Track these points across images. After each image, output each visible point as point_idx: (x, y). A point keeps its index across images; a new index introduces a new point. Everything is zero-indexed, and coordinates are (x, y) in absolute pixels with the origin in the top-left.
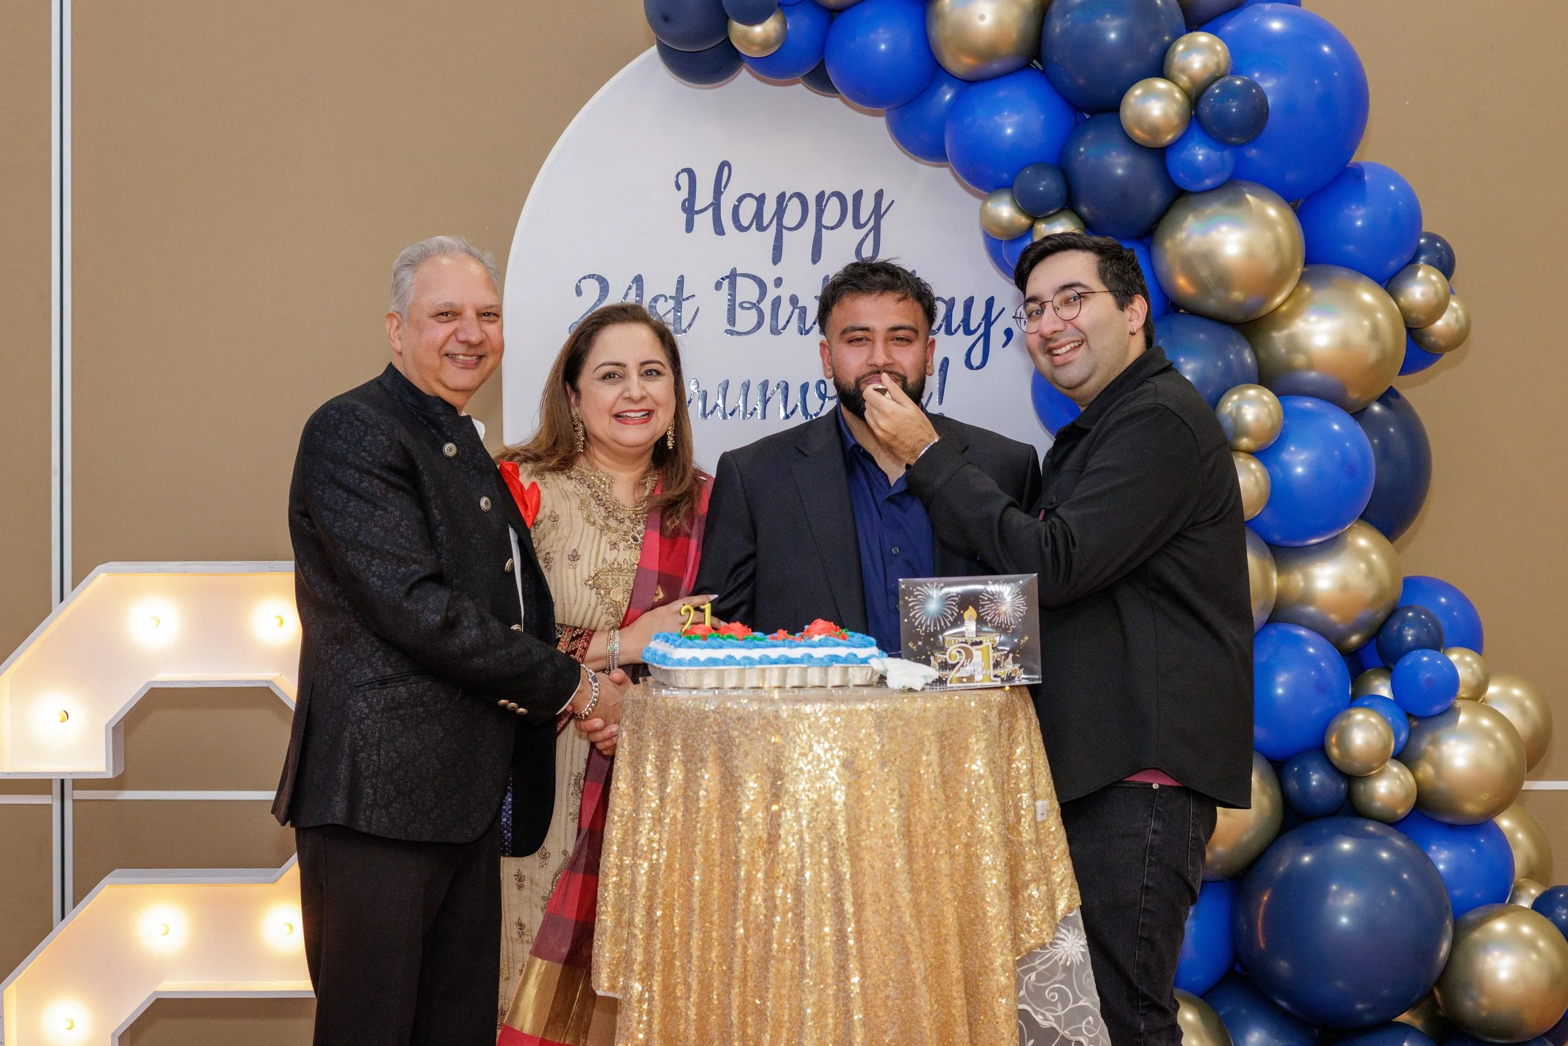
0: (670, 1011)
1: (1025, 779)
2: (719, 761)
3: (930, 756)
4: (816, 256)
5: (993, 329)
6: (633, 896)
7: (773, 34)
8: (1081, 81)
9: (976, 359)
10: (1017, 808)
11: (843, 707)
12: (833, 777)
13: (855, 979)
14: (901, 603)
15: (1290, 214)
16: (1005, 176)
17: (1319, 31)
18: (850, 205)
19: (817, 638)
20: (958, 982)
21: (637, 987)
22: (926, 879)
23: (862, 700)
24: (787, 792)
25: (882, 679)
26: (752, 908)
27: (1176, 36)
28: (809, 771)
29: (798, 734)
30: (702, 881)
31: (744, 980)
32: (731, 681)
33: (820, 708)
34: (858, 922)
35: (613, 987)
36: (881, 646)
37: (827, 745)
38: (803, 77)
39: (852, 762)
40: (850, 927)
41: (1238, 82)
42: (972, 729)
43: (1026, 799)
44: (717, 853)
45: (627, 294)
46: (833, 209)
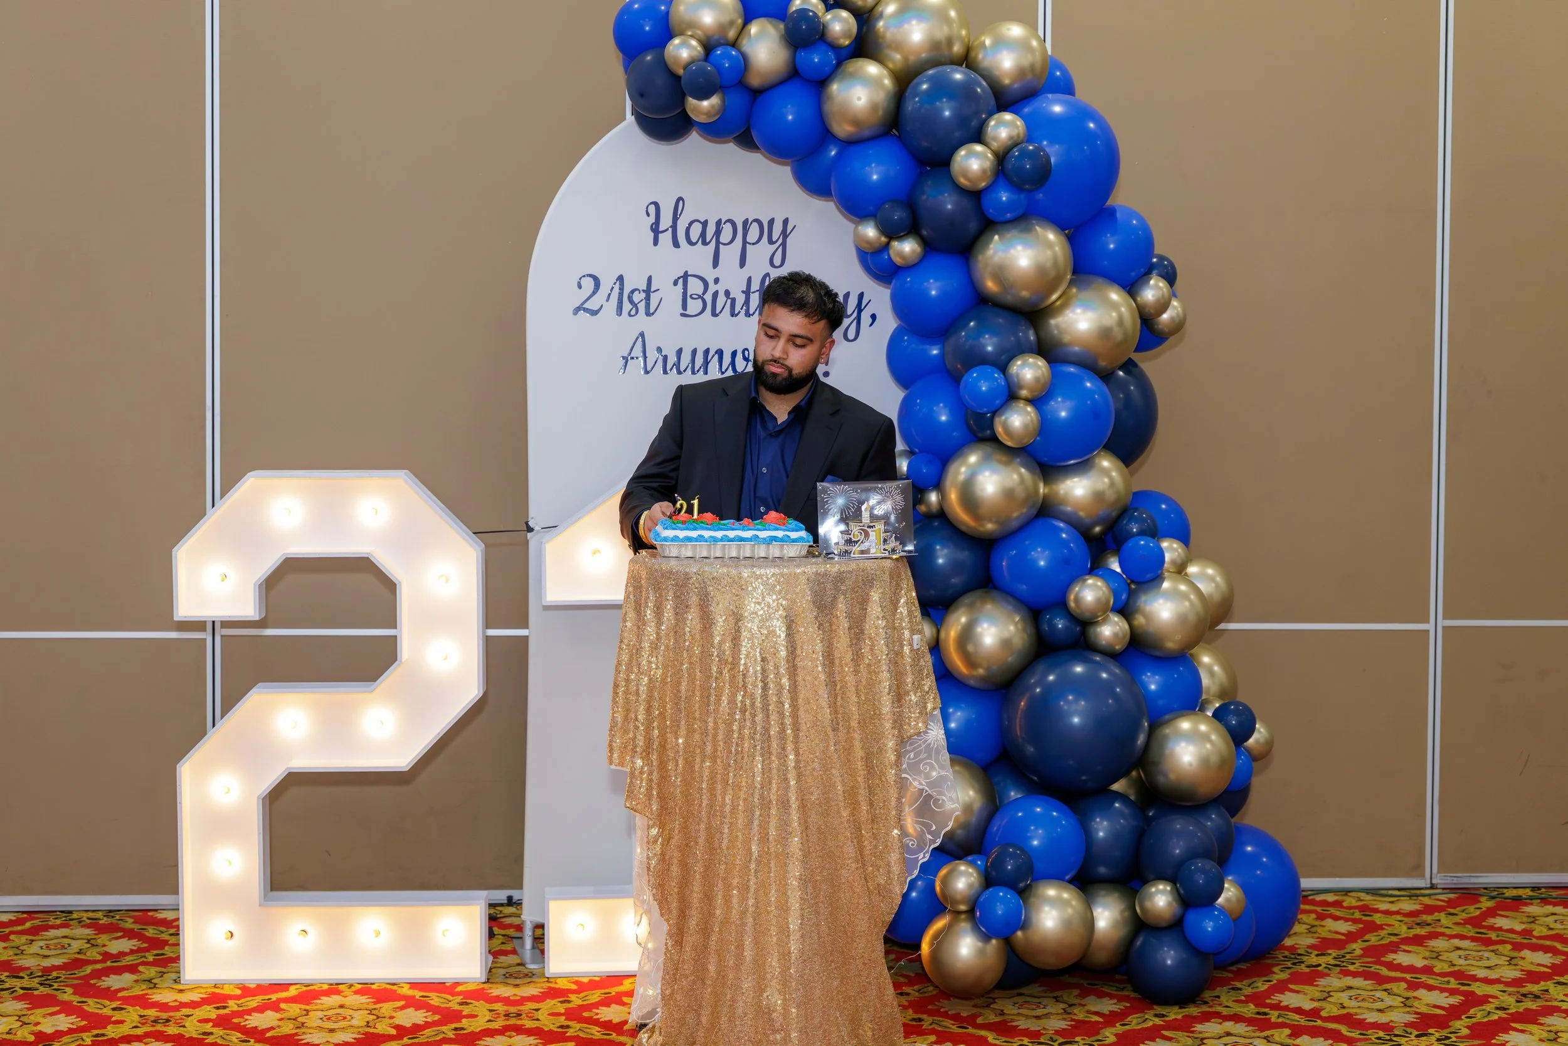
0: (664, 780)
1: (906, 621)
2: (699, 607)
3: (842, 605)
4: (743, 263)
5: (863, 314)
7: (716, 107)
8: (925, 144)
9: (851, 334)
10: (901, 640)
11: (785, 570)
12: (779, 619)
13: (791, 757)
14: (819, 499)
15: (1063, 239)
16: (871, 208)
17: (1087, 113)
18: (766, 228)
20: (862, 758)
21: (639, 762)
22: (840, 690)
23: (798, 566)
24: (746, 629)
26: (720, 709)
27: (990, 115)
28: (762, 615)
29: (754, 589)
30: (687, 690)
32: (703, 553)
33: (770, 571)
34: (793, 717)
35: (621, 763)
37: (774, 597)
38: (734, 138)
39: (791, 609)
40: (788, 721)
41: (1031, 148)
42: (871, 587)
43: (907, 634)
44: (697, 671)
45: (613, 288)
46: (754, 232)
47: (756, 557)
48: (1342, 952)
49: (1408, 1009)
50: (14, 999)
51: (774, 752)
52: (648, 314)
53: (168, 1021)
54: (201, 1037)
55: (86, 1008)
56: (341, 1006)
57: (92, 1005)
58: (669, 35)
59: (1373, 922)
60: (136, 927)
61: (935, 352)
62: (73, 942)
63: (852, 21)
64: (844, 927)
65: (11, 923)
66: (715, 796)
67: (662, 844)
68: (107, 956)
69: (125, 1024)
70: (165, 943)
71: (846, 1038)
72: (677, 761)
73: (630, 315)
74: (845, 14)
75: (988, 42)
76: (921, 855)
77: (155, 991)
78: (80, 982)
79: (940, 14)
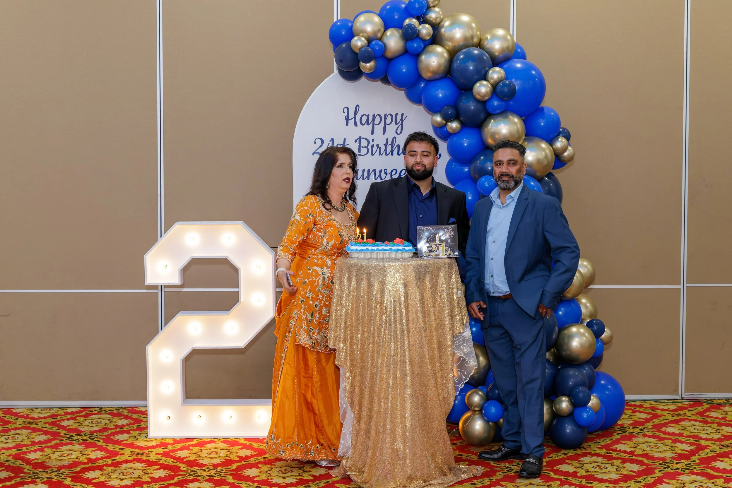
0: (352, 351)
1: (455, 284)
2: (367, 279)
3: (428, 278)
4: (384, 133)
6: (341, 319)
7: (373, 66)
8: (462, 81)
10: (453, 293)
11: (404, 263)
12: (401, 284)
13: (406, 343)
14: (417, 233)
15: (521, 121)
16: (439, 109)
17: (531, 67)
18: (394, 118)
20: (436, 343)
21: (342, 345)
22: (427, 314)
23: (409, 262)
24: (387, 288)
26: (376, 322)
27: (490, 68)
28: (393, 282)
29: (390, 271)
30: (362, 314)
32: (368, 256)
33: (397, 264)
34: (407, 326)
35: (334, 345)
37: (399, 275)
38: (380, 80)
39: (406, 280)
40: (405, 327)
41: (507, 82)
42: (440, 270)
43: (455, 290)
44: (366, 306)
45: (329, 143)
46: (389, 119)
47: (391, 258)
48: (643, 427)
49: (672, 452)
50: (79, 444)
51: (399, 341)
53: (143, 454)
54: (157, 461)
55: (108, 448)
56: (216, 448)
57: (111, 447)
58: (352, 36)
59: (657, 414)
60: (129, 414)
61: (466, 170)
62: (103, 421)
63: (431, 29)
64: (429, 415)
65: (77, 412)
66: (374, 360)
67: (352, 380)
68: (117, 426)
69: (125, 455)
70: (141, 421)
71: (430, 463)
72: (358, 344)
74: (427, 26)
75: (489, 37)
76: (461, 385)
77: (137, 441)
78: (106, 437)
79: (468, 25)
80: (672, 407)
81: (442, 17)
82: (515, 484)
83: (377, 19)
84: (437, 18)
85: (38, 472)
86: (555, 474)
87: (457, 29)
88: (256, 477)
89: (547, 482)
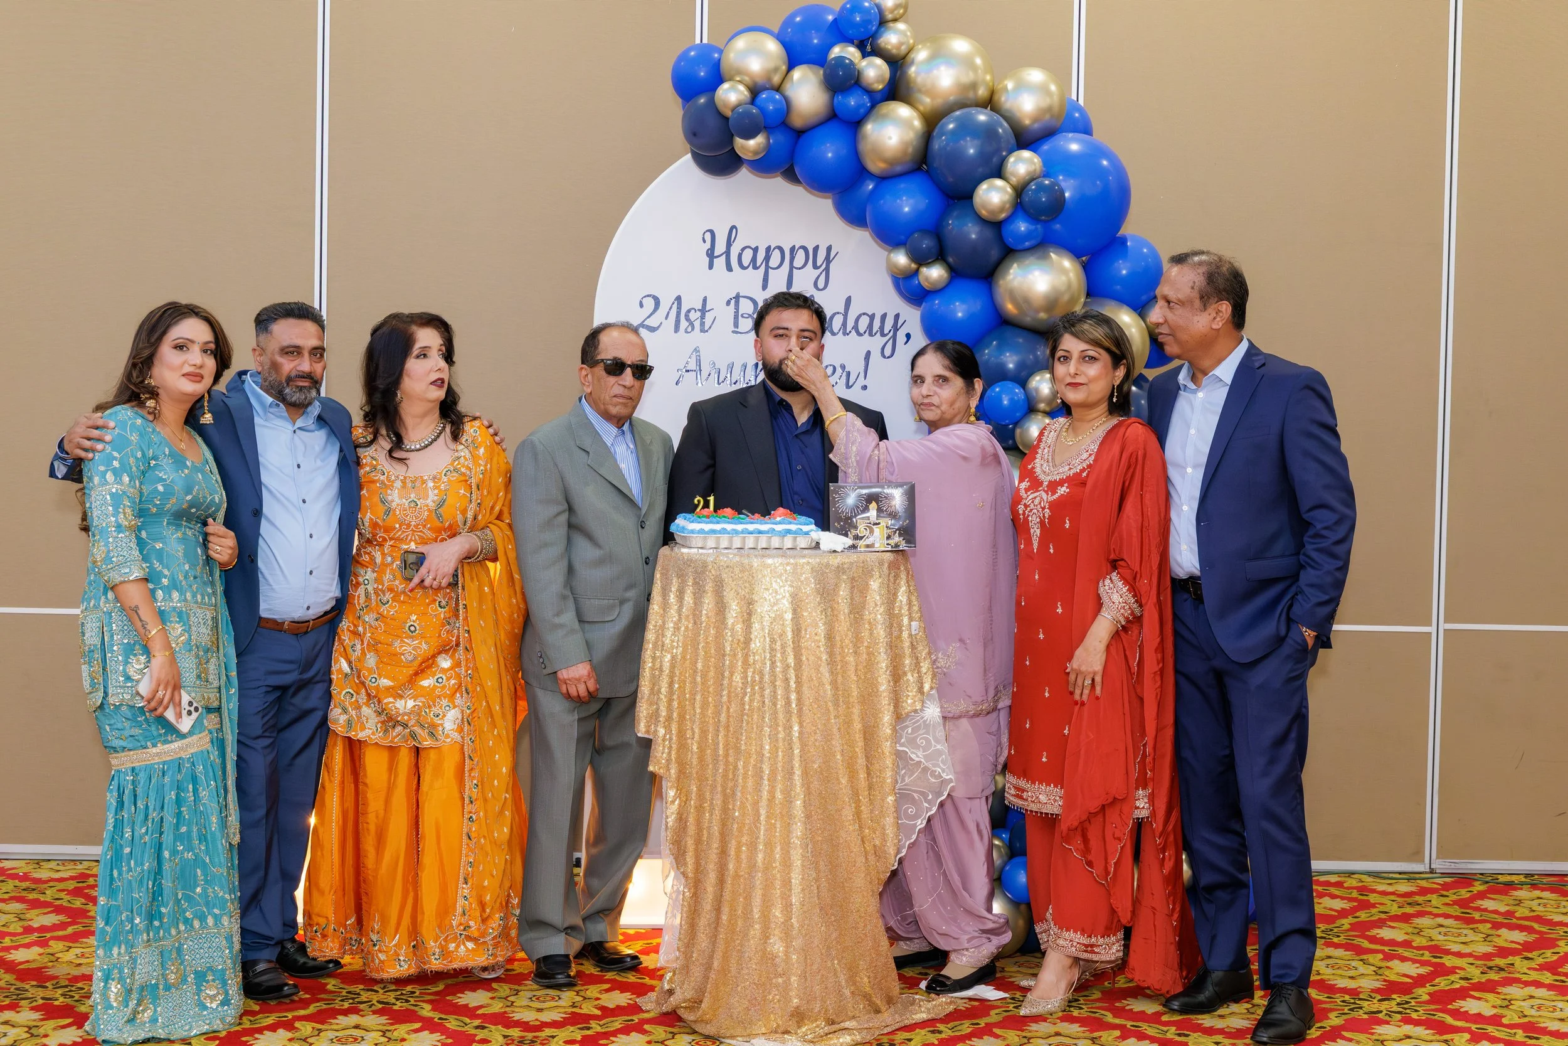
0: (683, 746)
1: (906, 608)
2: (715, 593)
3: (843, 592)
5: (898, 333)
6: (661, 676)
7: (762, 146)
8: (951, 180)
9: (888, 352)
10: (900, 626)
11: (792, 561)
12: (786, 604)
13: (796, 728)
14: (831, 499)
15: (1078, 265)
17: (1100, 151)
18: (812, 254)
19: (778, 519)
20: (860, 731)
21: (662, 731)
22: (841, 668)
23: (804, 557)
24: (756, 612)
25: (818, 543)
26: (734, 684)
27: (1010, 152)
28: (770, 600)
29: (764, 577)
30: (703, 666)
31: (727, 727)
32: (724, 543)
33: (778, 561)
34: (798, 693)
35: (648, 732)
36: (816, 525)
37: (781, 584)
38: (781, 173)
39: (797, 595)
40: (793, 696)
41: (1047, 182)
42: (872, 576)
43: (906, 620)
44: (713, 649)
45: (671, 306)
46: (800, 257)
48: (1330, 927)
49: (1378, 977)
51: (781, 724)
52: (703, 331)
58: (720, 80)
59: (1368, 901)
63: (885, 67)
64: (842, 883)
66: (730, 763)
67: (680, 805)
71: (843, 984)
72: (694, 730)
73: (686, 332)
74: (878, 61)
75: (1010, 85)
76: (919, 822)
79: (966, 62)
80: (1404, 887)
81: (911, 41)
82: (1024, 1034)
83: (772, 46)
84: (902, 44)
85: (27, 987)
86: (1115, 1016)
87: (943, 68)
88: (481, 1007)
89: (1092, 1031)
